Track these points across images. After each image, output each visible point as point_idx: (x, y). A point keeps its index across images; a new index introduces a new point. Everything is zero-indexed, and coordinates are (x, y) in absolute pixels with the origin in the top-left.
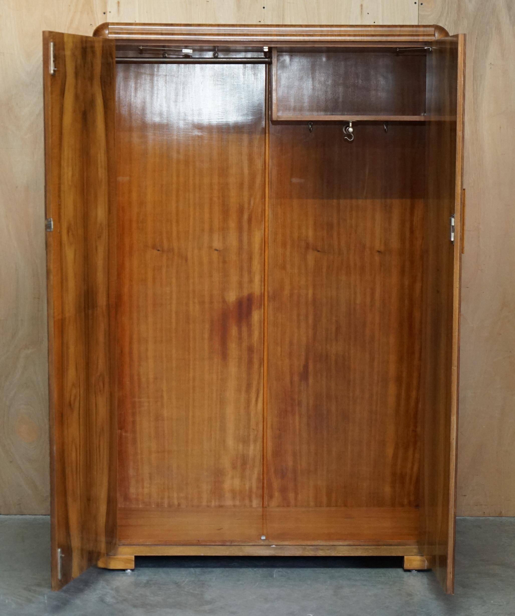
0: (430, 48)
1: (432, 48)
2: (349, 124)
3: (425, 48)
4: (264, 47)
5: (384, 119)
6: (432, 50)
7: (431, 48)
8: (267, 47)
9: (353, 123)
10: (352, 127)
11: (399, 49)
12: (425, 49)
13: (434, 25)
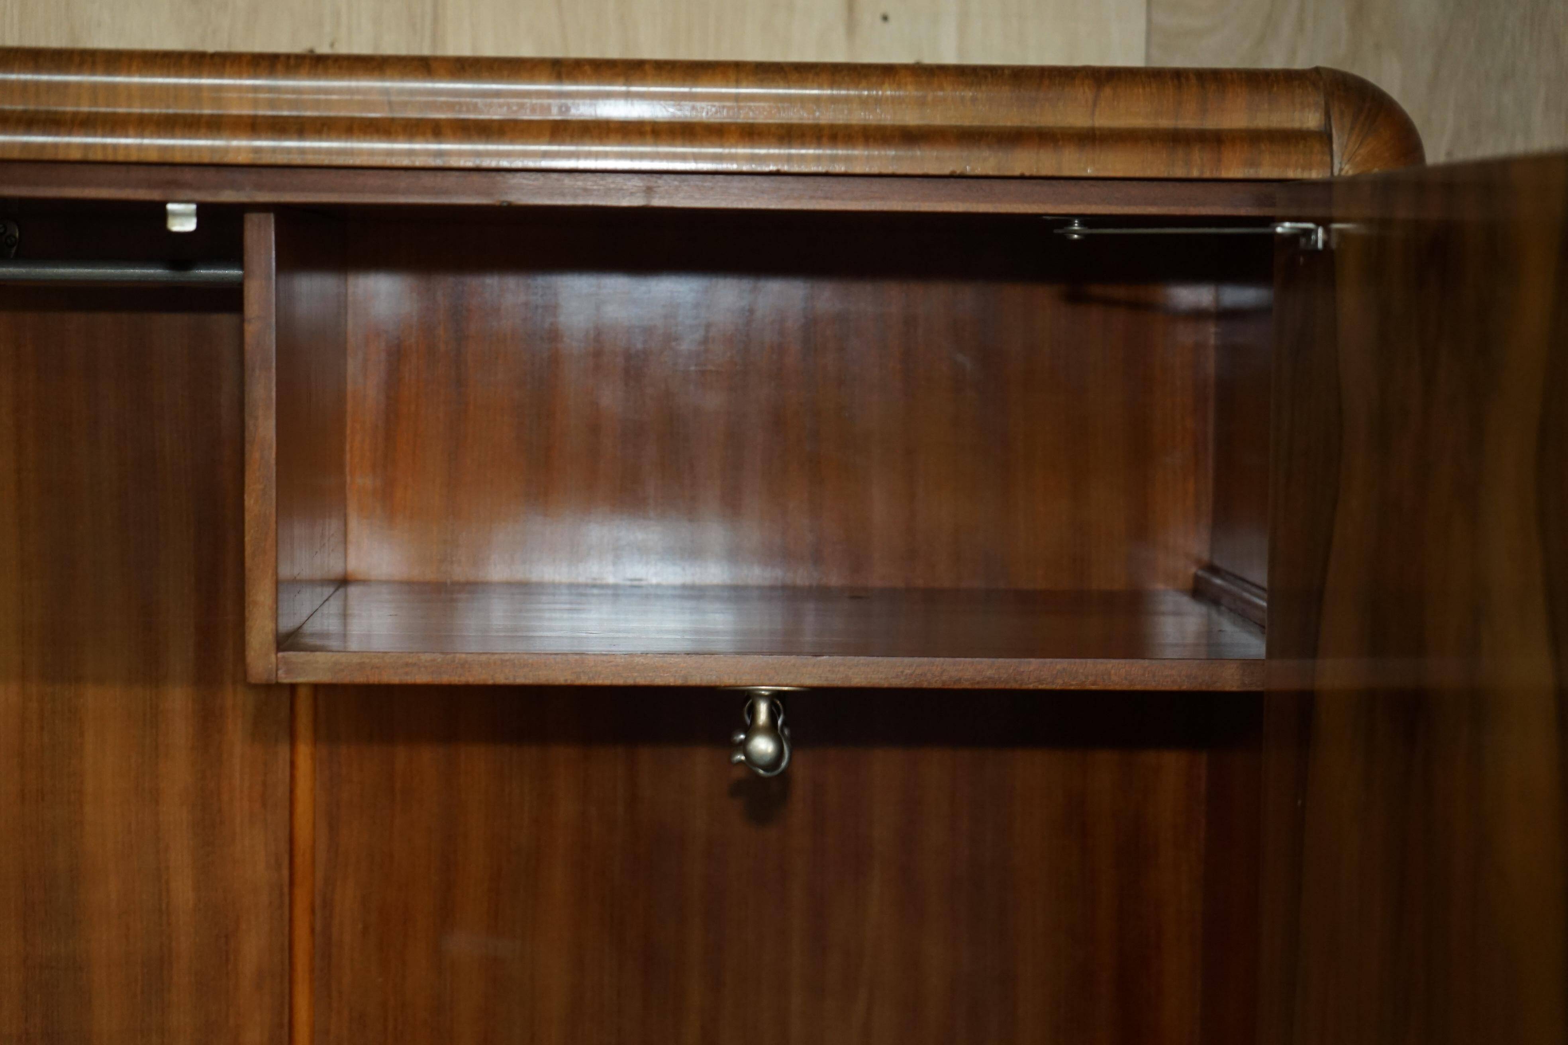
0: (1310, 226)
1: (1327, 231)
2: (753, 712)
3: (1279, 230)
4: (171, 207)
5: (978, 679)
6: (1325, 243)
7: (1320, 232)
8: (193, 207)
9: (777, 700)
10: (772, 730)
11: (1080, 225)
12: (1281, 235)
13: (1317, 70)
